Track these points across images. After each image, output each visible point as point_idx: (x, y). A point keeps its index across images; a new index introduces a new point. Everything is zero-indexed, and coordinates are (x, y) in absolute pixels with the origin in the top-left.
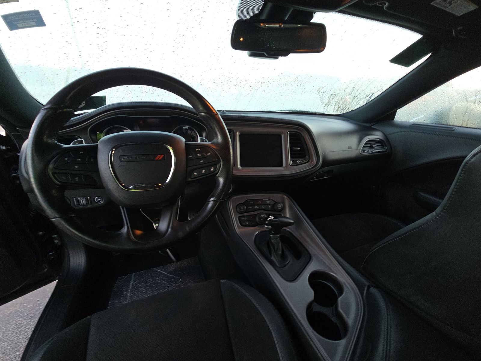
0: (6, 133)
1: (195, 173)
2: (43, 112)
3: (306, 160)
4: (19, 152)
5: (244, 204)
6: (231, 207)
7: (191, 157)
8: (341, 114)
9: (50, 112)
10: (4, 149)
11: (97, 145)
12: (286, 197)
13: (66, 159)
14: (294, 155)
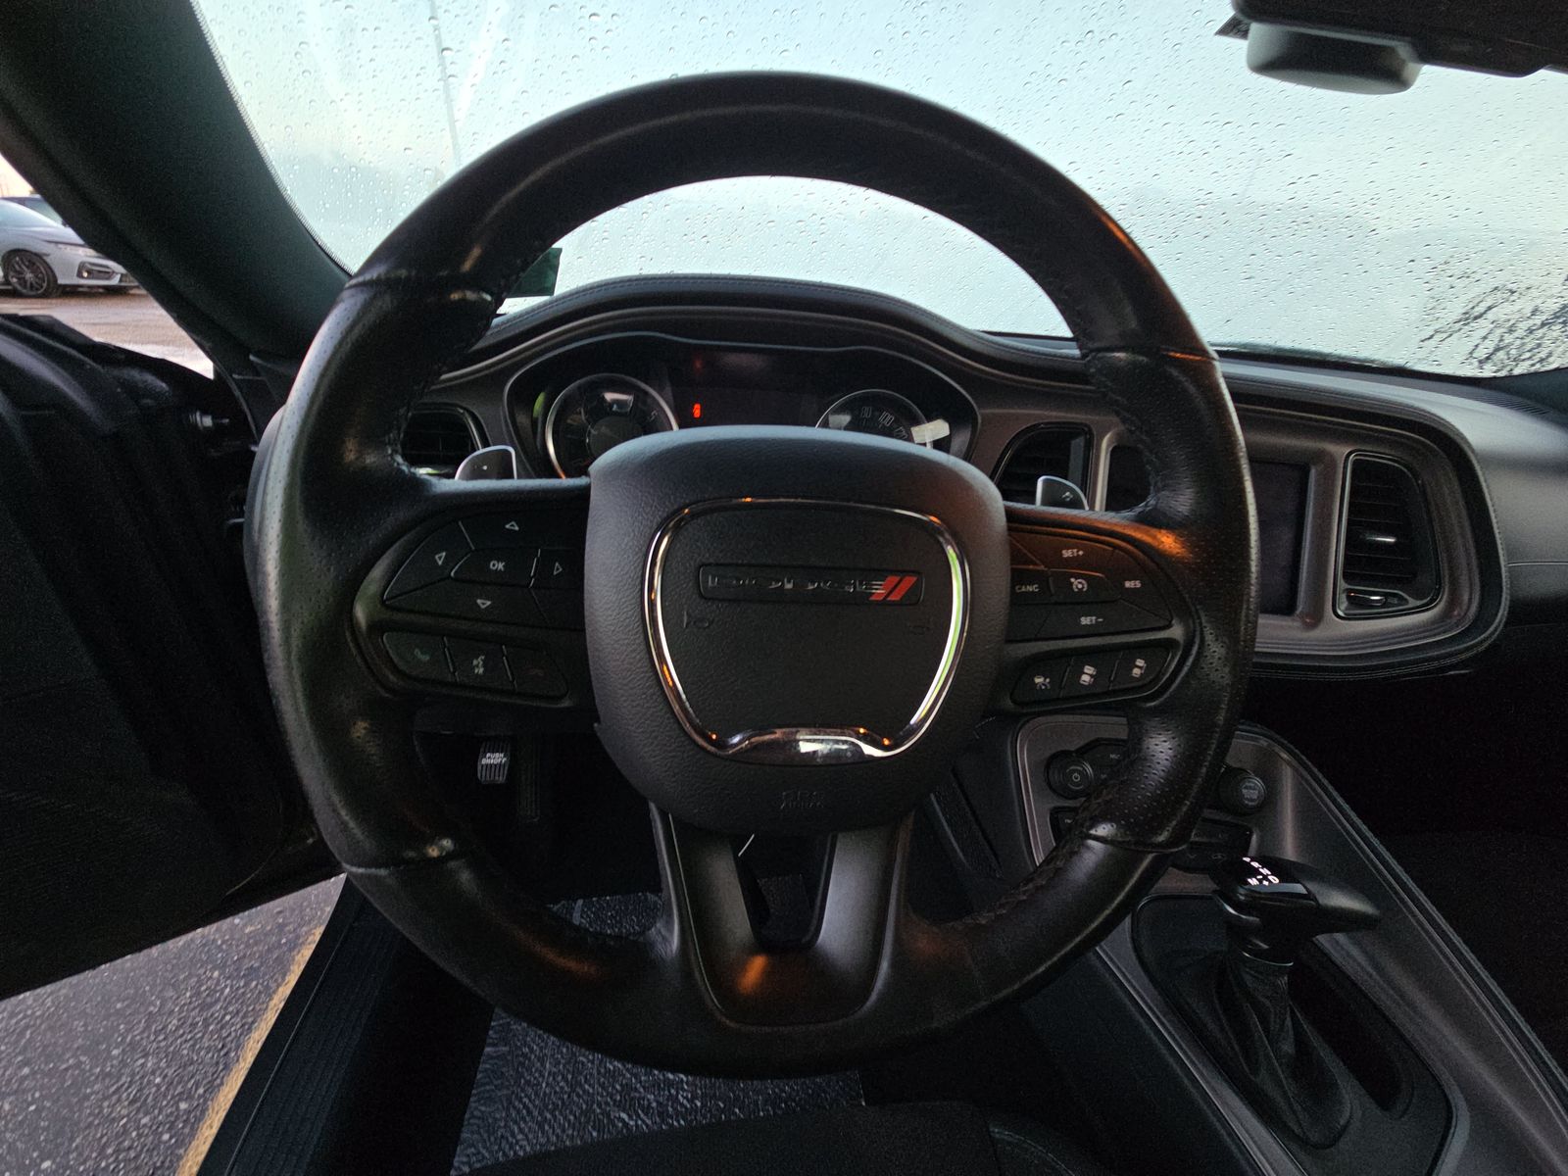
0: (216, 372)
1: (1039, 680)
2: (352, 301)
3: (1417, 597)
4: (256, 443)
5: (1083, 752)
6: (1024, 758)
7: (1030, 588)
8: (1495, 378)
9: (386, 302)
10: (209, 427)
11: (586, 490)
12: (1285, 756)
13: (440, 558)
14: (1363, 565)
